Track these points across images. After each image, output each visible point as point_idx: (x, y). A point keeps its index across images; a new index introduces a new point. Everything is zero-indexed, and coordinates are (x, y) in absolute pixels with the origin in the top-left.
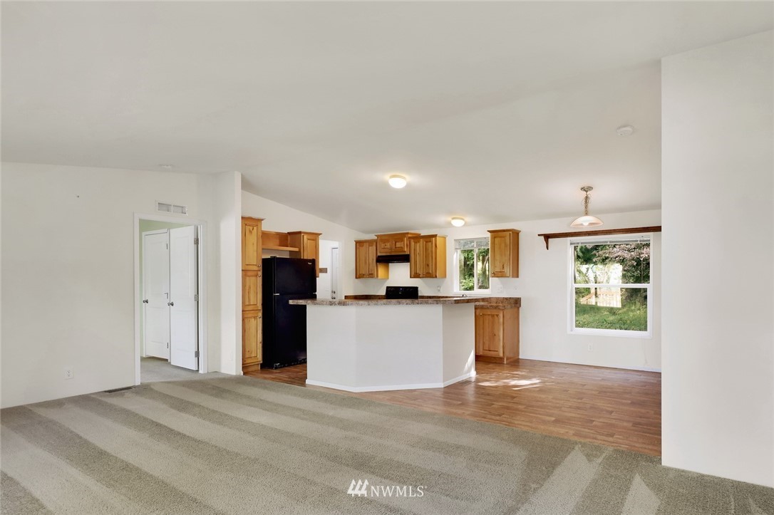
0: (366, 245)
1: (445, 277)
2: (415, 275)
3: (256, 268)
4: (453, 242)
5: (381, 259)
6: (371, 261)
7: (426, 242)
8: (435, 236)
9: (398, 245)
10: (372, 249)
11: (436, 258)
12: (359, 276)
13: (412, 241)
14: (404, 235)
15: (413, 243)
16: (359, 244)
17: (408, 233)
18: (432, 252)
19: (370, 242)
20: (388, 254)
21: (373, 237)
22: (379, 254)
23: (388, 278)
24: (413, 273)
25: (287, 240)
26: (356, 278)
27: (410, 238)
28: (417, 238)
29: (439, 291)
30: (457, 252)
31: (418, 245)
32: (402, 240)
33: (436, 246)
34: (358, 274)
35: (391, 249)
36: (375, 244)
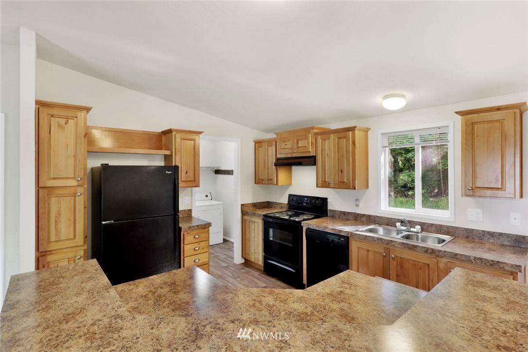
0: (265, 145)
1: (367, 187)
2: (323, 183)
3: (74, 183)
4: (379, 136)
5: (281, 161)
6: (270, 164)
7: (339, 138)
8: (353, 129)
9: (302, 143)
10: (272, 150)
11: (354, 161)
12: (258, 181)
13: (319, 138)
14: (308, 130)
15: (320, 141)
16: (258, 143)
17: (313, 128)
18: (348, 152)
19: (269, 142)
20: (289, 156)
21: (272, 136)
22: (279, 156)
23: (291, 185)
24: (320, 182)
25: (161, 140)
26: (255, 183)
27: (316, 134)
28: (326, 133)
29: (357, 206)
30: (385, 151)
31: (327, 142)
32: (307, 138)
33: (354, 144)
34: (257, 179)
35: (292, 149)
36: (274, 143)
